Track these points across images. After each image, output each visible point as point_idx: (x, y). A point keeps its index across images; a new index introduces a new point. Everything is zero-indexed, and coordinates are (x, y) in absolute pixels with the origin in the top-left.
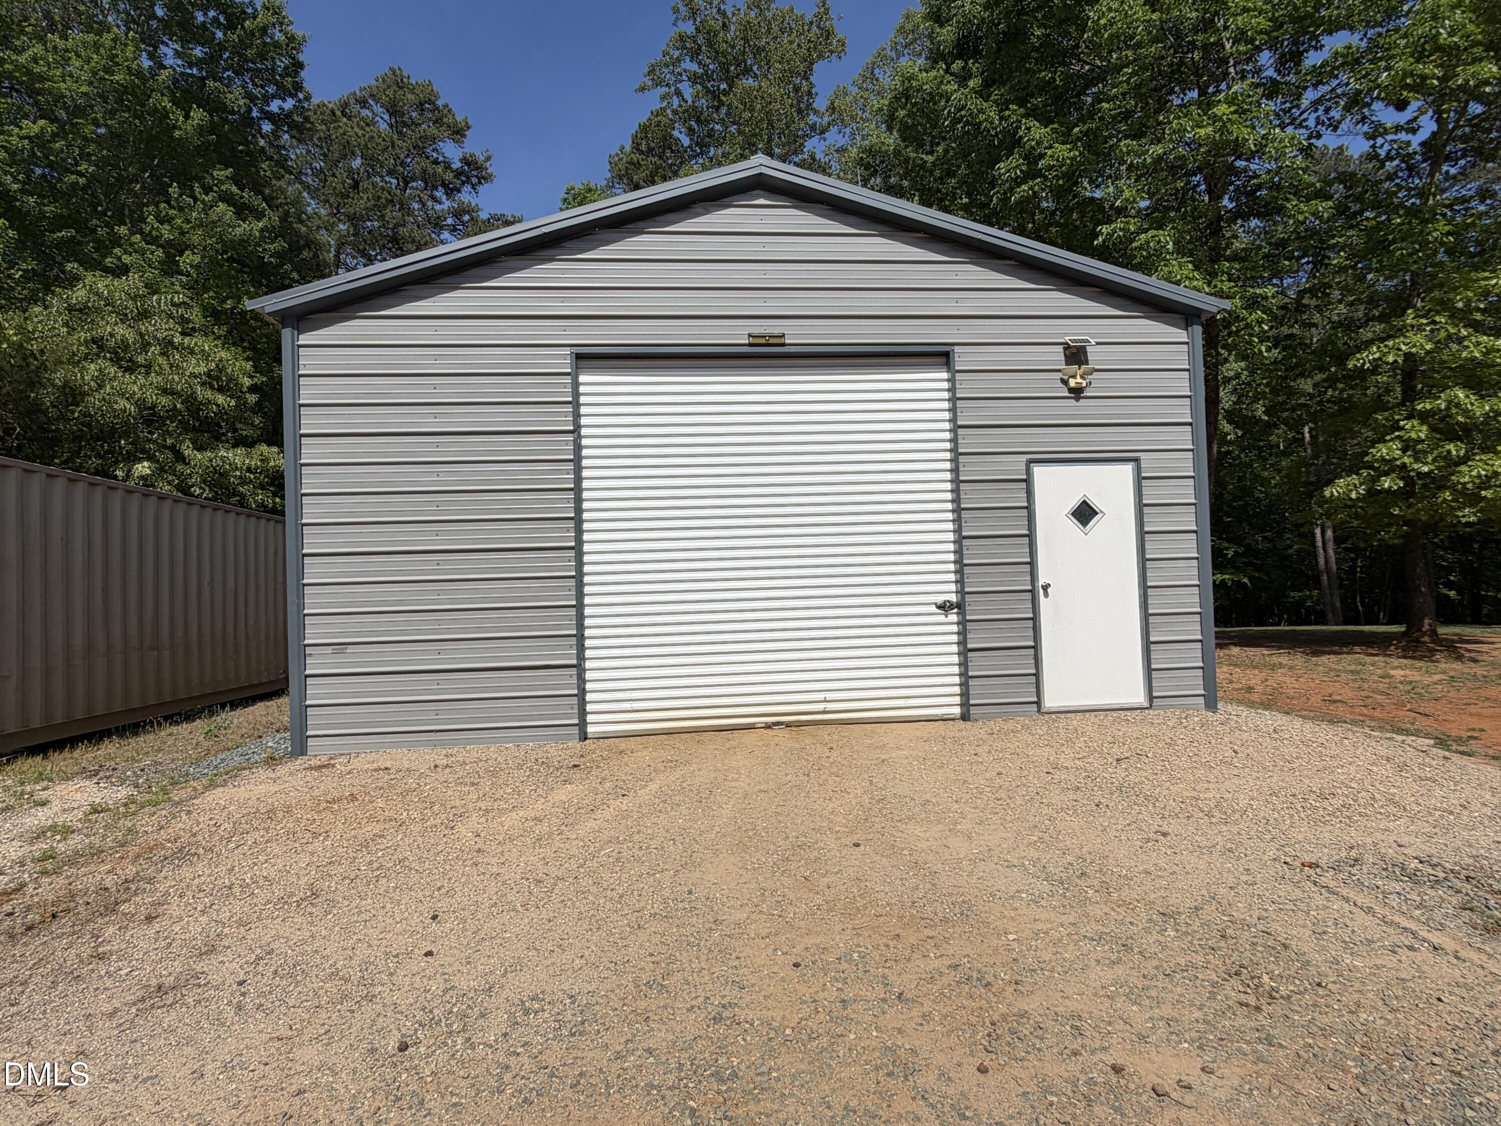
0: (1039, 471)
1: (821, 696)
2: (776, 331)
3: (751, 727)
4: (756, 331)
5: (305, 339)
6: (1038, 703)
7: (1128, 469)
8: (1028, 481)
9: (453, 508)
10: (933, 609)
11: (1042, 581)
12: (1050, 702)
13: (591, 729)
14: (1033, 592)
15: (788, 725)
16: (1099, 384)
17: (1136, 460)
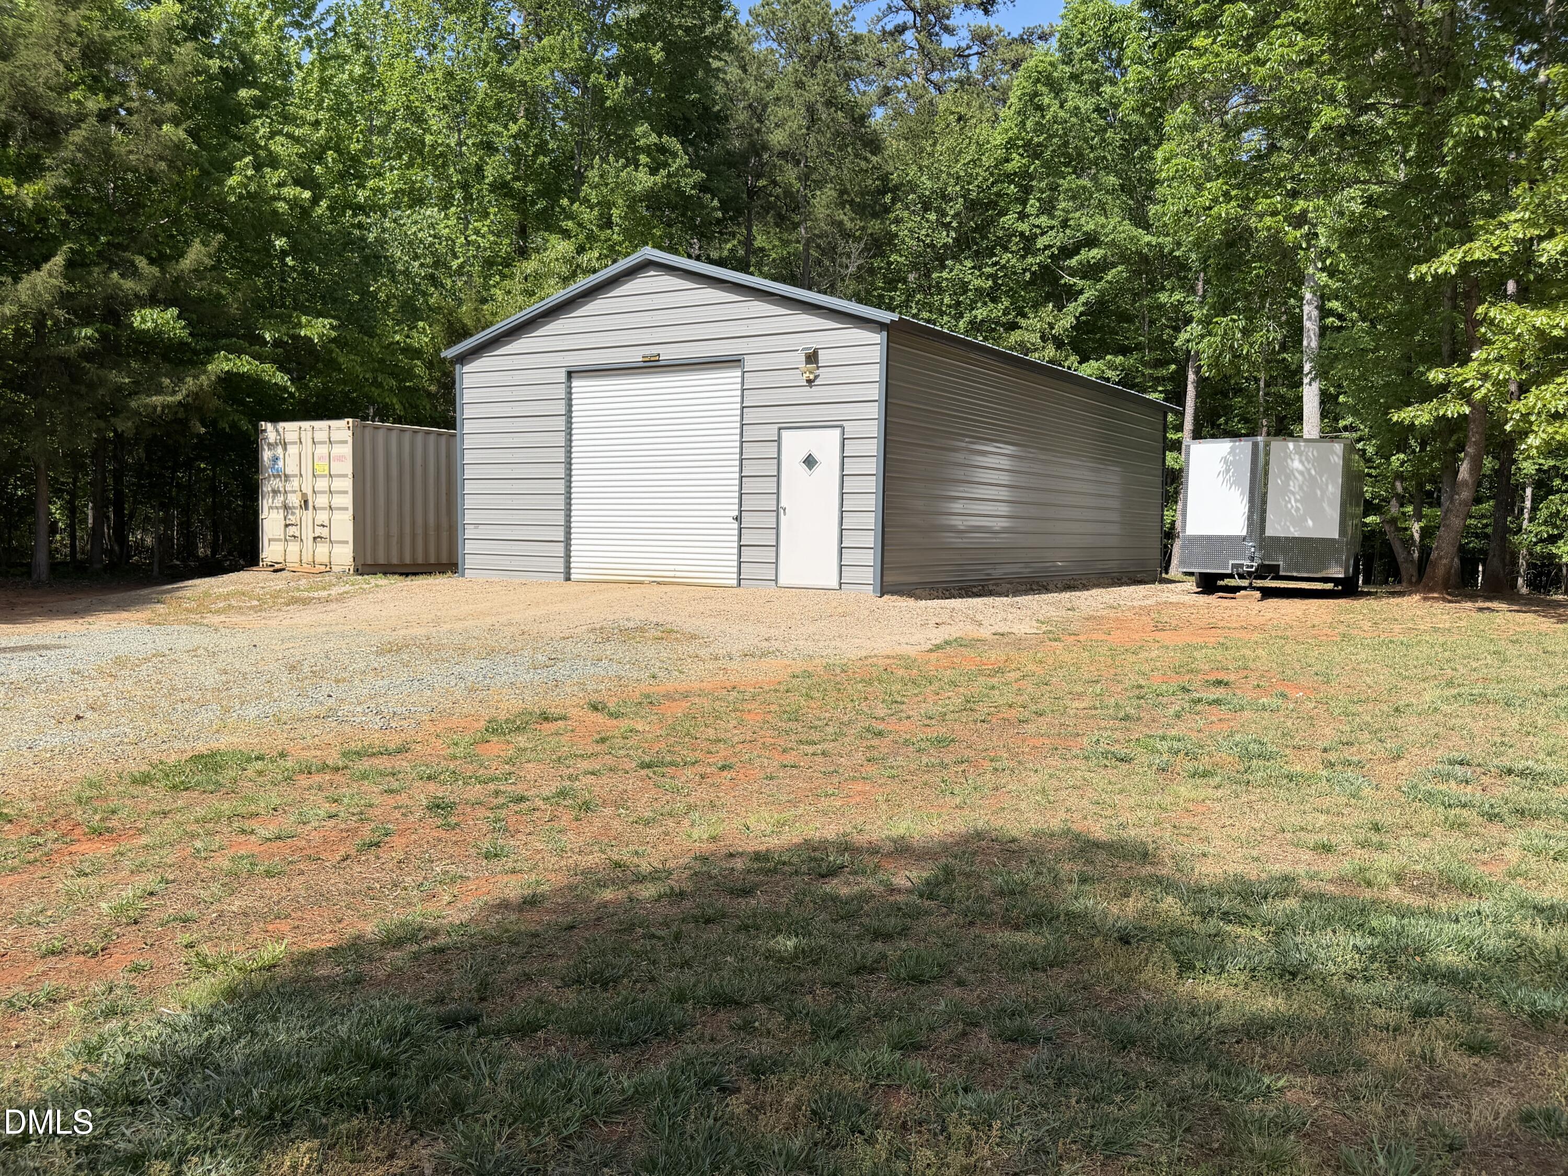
0: (784, 433)
1: (672, 568)
2: (656, 352)
3: (641, 583)
4: (647, 353)
5: (466, 369)
6: (776, 580)
7: (837, 431)
8: (779, 441)
9: (520, 456)
10: (731, 520)
11: (782, 504)
12: (782, 581)
13: (573, 577)
14: (777, 511)
15: (659, 583)
16: (825, 375)
17: (841, 426)
